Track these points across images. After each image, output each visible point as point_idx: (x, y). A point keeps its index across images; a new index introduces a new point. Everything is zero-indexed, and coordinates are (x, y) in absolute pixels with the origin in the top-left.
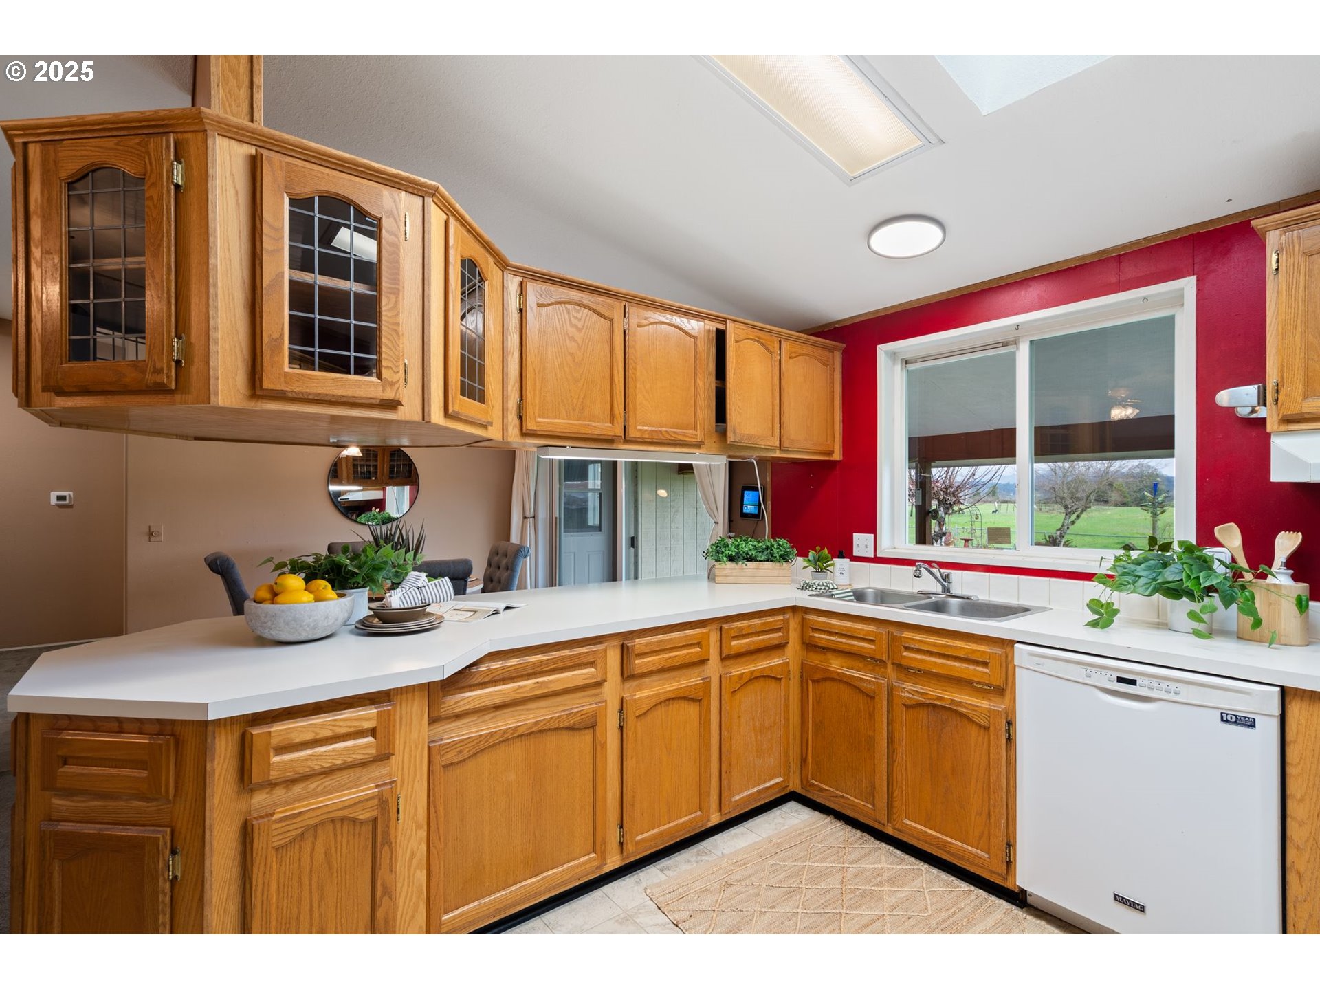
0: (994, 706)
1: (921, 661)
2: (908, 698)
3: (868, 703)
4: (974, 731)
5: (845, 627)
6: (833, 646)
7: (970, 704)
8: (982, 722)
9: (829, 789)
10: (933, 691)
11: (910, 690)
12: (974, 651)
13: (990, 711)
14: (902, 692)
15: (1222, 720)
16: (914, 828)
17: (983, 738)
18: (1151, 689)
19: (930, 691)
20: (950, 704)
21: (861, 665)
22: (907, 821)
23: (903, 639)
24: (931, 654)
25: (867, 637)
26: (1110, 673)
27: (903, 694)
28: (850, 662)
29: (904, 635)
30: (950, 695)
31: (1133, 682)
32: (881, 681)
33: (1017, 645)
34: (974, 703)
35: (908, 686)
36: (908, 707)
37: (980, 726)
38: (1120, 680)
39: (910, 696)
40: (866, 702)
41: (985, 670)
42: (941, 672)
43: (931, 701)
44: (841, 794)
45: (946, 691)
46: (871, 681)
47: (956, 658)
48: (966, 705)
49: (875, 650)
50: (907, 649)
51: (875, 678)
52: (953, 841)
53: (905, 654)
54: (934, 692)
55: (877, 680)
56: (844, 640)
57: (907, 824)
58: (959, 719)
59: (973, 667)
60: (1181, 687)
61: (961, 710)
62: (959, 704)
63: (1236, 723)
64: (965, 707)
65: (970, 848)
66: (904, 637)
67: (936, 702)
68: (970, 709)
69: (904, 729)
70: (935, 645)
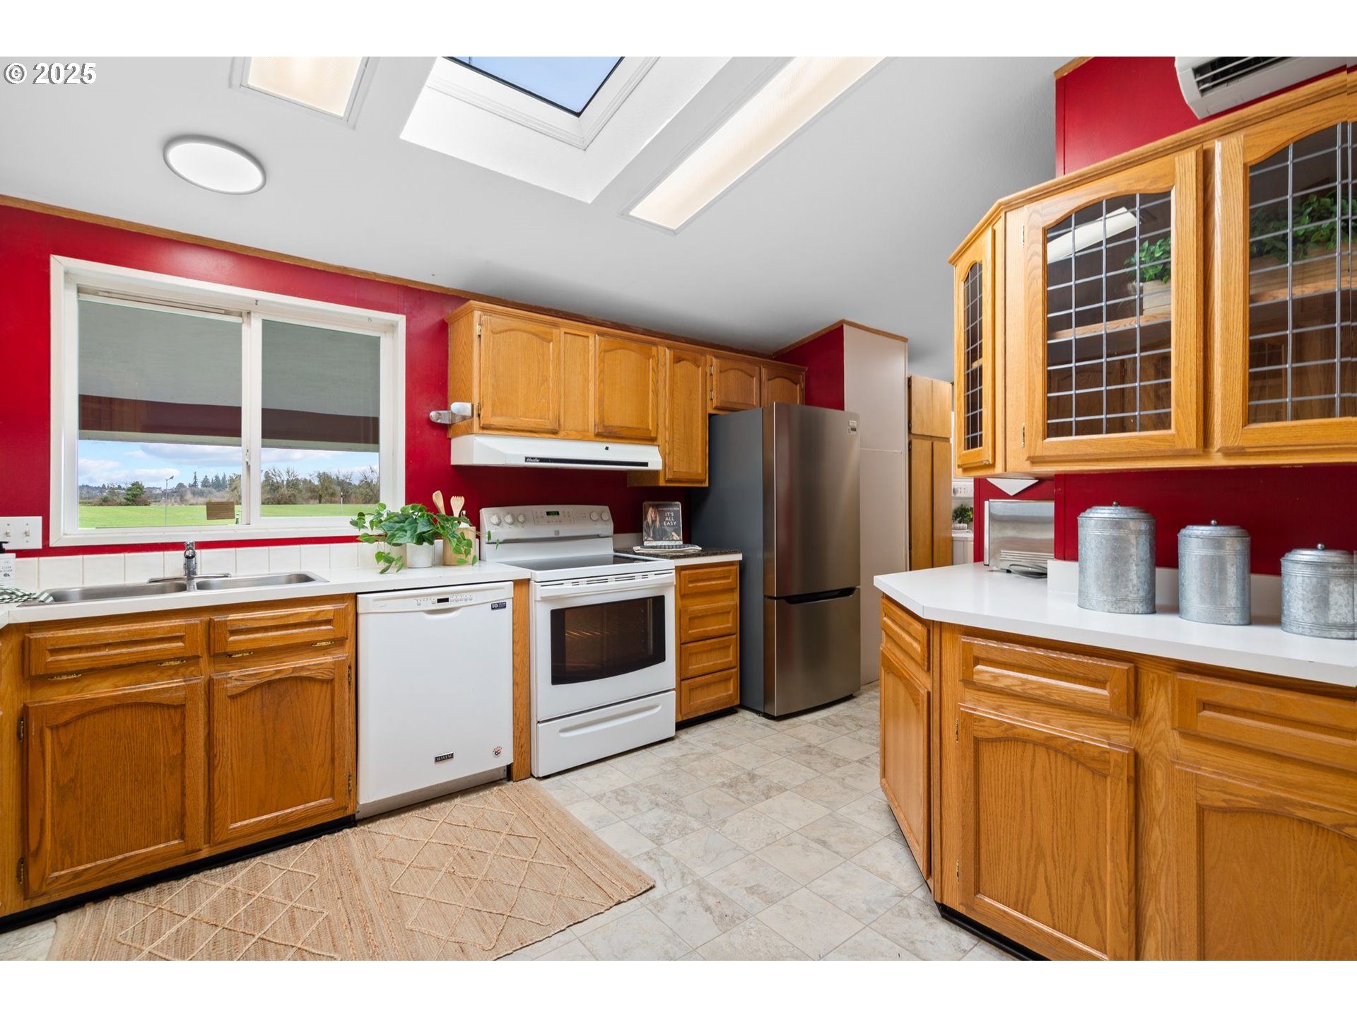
0: (338, 658)
1: (255, 640)
2: (236, 687)
3: (170, 716)
4: (316, 689)
5: (128, 631)
6: (102, 664)
7: (314, 665)
8: (326, 677)
9: (93, 864)
10: (270, 668)
11: (236, 677)
12: (319, 612)
13: (334, 663)
14: (227, 683)
15: (492, 609)
16: (244, 826)
17: (326, 692)
18: (457, 601)
19: (264, 668)
20: (293, 672)
21: (153, 675)
22: (235, 825)
23: (228, 623)
24: (266, 629)
25: (170, 635)
26: (433, 597)
27: (228, 686)
28: (131, 677)
29: (229, 618)
30: (289, 665)
31: (446, 600)
32: (196, 681)
33: (359, 596)
34: (318, 662)
35: (234, 673)
36: (232, 697)
37: (322, 681)
38: (440, 601)
39: (238, 683)
40: (166, 717)
41: (330, 627)
42: (281, 643)
43: (268, 679)
44: (120, 857)
45: (282, 662)
46: (179, 686)
47: (295, 626)
48: (309, 667)
49: (184, 648)
50: (233, 633)
51: (184, 681)
52: (294, 809)
53: (232, 638)
54: (268, 669)
55: (188, 683)
56: (124, 650)
57: (235, 828)
58: (299, 684)
59: (316, 628)
60: (473, 595)
61: (304, 674)
62: (302, 668)
63: (498, 608)
64: (309, 670)
65: (313, 804)
66: (230, 620)
67: (274, 678)
68: (313, 670)
69: (229, 724)
70: (273, 618)
